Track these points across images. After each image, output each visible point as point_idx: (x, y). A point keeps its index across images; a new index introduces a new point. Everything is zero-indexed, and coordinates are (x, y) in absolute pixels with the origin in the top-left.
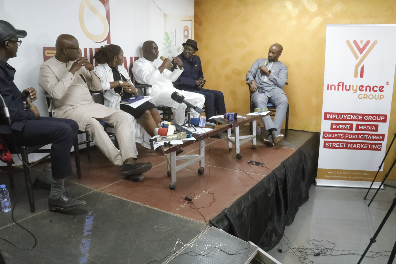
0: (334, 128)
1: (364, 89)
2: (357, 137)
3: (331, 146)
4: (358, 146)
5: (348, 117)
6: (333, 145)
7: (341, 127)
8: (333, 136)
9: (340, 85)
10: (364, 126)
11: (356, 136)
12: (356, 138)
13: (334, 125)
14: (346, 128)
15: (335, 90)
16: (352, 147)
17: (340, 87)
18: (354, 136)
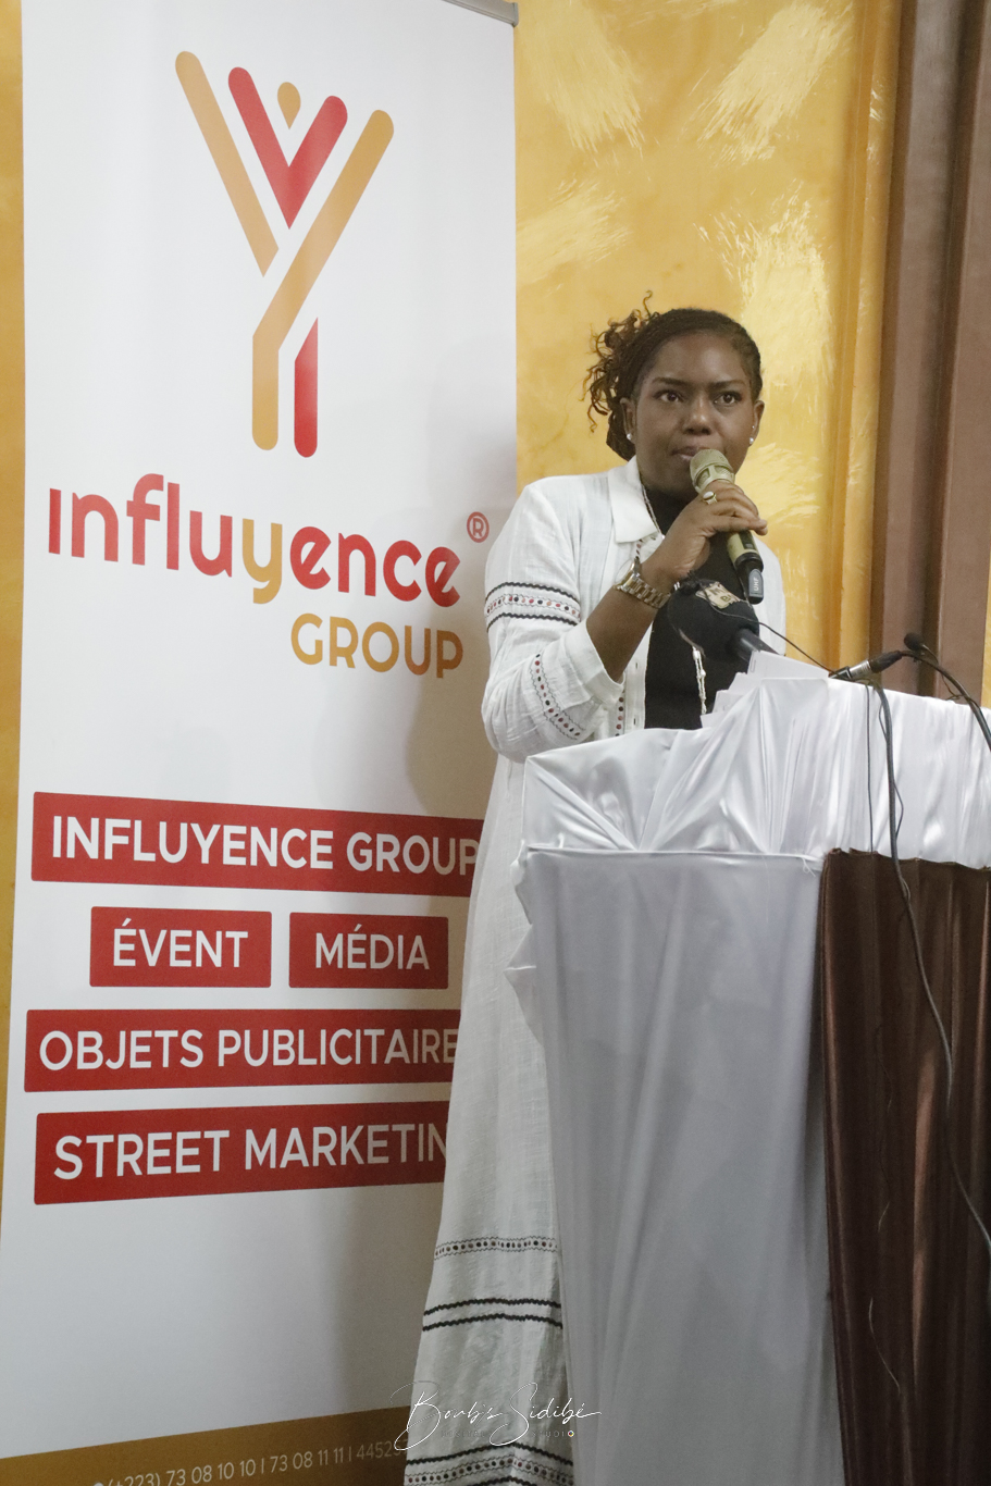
0: (118, 962)
1: (329, 562)
2: (306, 1056)
3: (99, 1173)
4: (317, 1149)
5: (229, 845)
6: (122, 1158)
7: (174, 948)
8: (115, 1059)
9: (154, 512)
10: (351, 937)
11: (295, 1046)
12: (303, 1061)
13: (118, 933)
14: (217, 960)
15: (111, 553)
16: (273, 1165)
17: (149, 523)
18: (283, 1046)
